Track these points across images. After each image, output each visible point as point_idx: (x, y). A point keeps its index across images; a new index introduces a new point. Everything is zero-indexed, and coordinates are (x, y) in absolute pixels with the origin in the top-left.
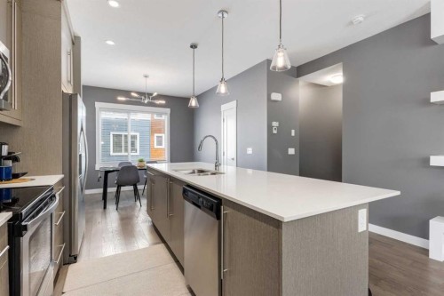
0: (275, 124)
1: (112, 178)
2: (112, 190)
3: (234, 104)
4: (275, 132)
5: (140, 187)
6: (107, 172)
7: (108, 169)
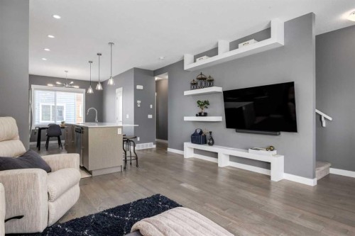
0: (139, 102)
1: (44, 133)
2: (43, 143)
3: (121, 89)
4: (139, 106)
5: (63, 141)
6: (40, 129)
7: (41, 127)
